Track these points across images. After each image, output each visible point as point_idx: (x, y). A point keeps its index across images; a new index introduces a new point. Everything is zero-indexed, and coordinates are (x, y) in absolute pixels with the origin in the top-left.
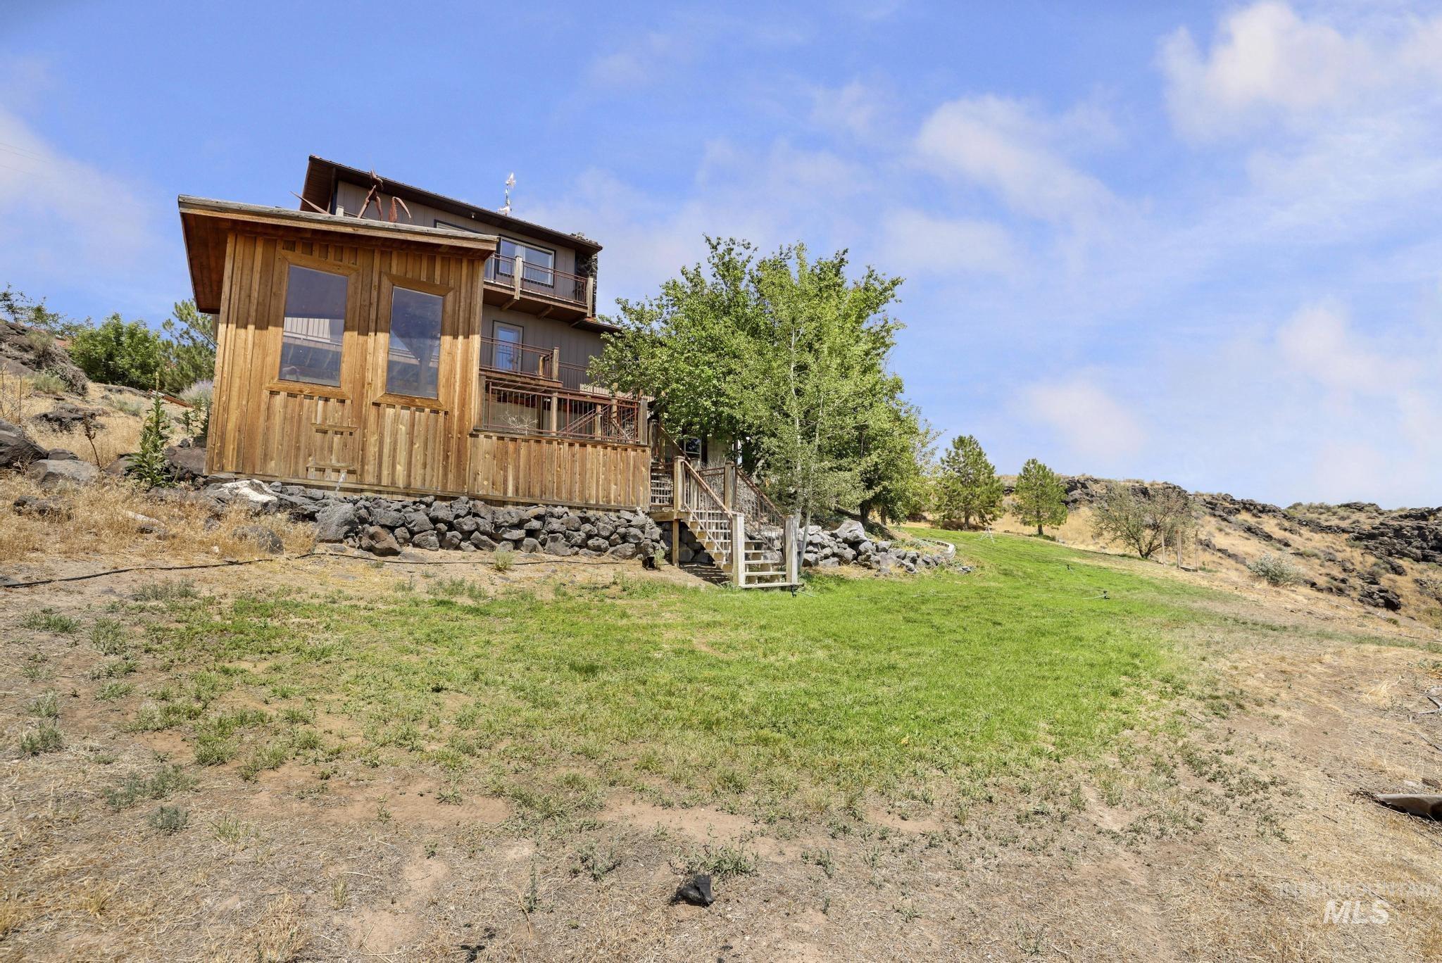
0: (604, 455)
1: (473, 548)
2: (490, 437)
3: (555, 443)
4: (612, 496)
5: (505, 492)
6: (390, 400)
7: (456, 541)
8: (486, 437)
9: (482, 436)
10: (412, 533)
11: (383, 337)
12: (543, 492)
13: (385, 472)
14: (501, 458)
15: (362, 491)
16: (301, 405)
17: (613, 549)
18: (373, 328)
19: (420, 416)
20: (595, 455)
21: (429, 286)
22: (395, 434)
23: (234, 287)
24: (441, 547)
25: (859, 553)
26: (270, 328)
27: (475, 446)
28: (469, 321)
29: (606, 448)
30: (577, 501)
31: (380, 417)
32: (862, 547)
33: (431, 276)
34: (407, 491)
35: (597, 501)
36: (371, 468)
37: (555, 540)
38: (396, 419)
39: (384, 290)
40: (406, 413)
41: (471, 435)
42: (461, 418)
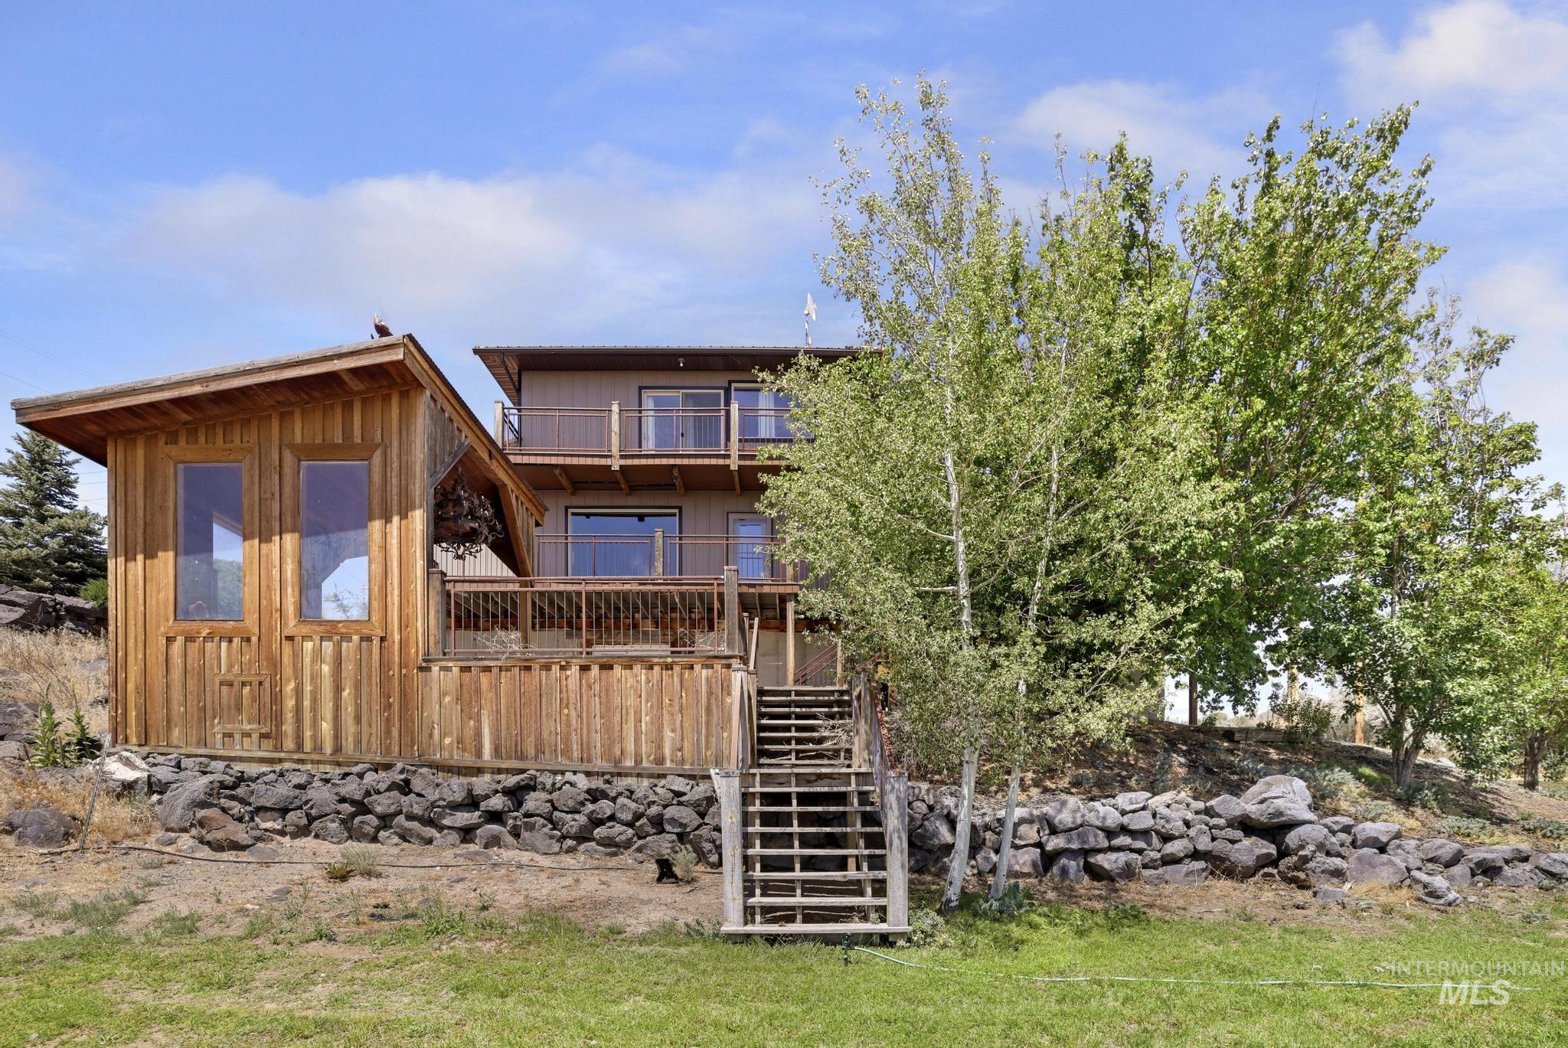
0: (648, 681)
1: (396, 839)
2: (447, 669)
3: (555, 668)
4: (667, 752)
5: (479, 754)
6: (305, 630)
7: (368, 829)
8: (442, 668)
9: (435, 669)
10: (311, 819)
11: (290, 540)
12: (540, 751)
13: (308, 734)
14: (468, 700)
15: (280, 761)
16: (203, 652)
17: (640, 842)
18: (277, 529)
19: (348, 647)
20: (632, 682)
21: (346, 449)
22: (316, 677)
23: (119, 508)
24: (350, 837)
25: (1283, 853)
26: (160, 554)
27: (426, 683)
28: (405, 492)
29: (651, 668)
30: (599, 764)
31: (297, 656)
32: (1292, 838)
33: (347, 434)
34: (335, 758)
35: (638, 761)
36: (288, 728)
37: (531, 827)
38: (318, 655)
39: (288, 471)
40: (328, 647)
41: (421, 669)
42: (403, 645)
